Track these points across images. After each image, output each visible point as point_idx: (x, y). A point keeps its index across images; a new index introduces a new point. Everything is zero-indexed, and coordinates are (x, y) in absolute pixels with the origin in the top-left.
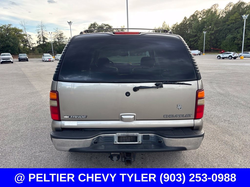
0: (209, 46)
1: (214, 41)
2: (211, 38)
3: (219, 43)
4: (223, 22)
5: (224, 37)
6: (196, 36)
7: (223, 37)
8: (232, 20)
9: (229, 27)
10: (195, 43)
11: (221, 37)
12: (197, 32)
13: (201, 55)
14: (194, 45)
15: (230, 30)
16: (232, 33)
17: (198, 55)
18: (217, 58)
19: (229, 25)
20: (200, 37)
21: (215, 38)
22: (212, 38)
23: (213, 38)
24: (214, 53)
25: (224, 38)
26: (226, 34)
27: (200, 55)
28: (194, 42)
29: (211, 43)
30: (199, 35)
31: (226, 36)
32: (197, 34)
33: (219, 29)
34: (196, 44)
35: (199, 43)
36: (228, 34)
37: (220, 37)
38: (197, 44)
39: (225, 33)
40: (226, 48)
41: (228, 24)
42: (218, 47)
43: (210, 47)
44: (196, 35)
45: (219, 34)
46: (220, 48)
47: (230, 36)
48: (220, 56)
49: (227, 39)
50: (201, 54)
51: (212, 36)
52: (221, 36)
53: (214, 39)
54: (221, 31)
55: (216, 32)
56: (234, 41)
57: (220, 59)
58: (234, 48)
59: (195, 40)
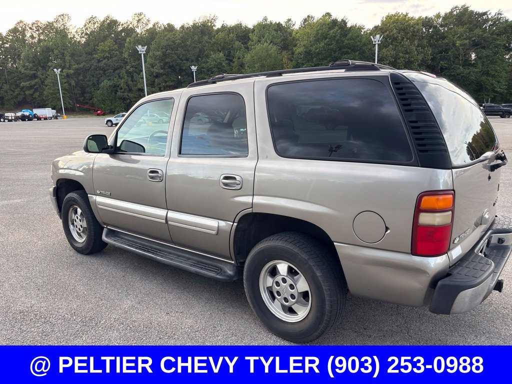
0: (69, 101)
1: (78, 91)
2: (70, 84)
3: (88, 95)
4: (86, 54)
5: (96, 82)
6: (34, 76)
7: (94, 83)
8: (103, 51)
9: (102, 64)
10: (34, 92)
11: (90, 83)
12: (35, 68)
13: (60, 119)
14: (34, 97)
15: (105, 71)
16: (109, 76)
17: (53, 118)
18: (107, 124)
19: (99, 61)
20: (45, 79)
21: (77, 84)
22: (72, 84)
23: (75, 85)
24: (83, 114)
25: (96, 85)
26: (99, 79)
27: (57, 119)
28: (33, 90)
29: (72, 93)
30: (41, 76)
31: (98, 83)
32: (35, 72)
33: (81, 66)
34: (38, 94)
35: (45, 93)
36: (102, 79)
37: (88, 83)
38: (41, 94)
39: (95, 76)
40: (104, 105)
41: (98, 59)
42: (87, 103)
43: (71, 102)
44: (34, 74)
45: (85, 77)
46: (93, 105)
47: (105, 83)
48: (110, 121)
49: (103, 88)
50: (59, 116)
51: (72, 80)
52: (90, 81)
53: (76, 87)
54: (87, 70)
55: (77, 73)
56: (116, 93)
57: (112, 126)
58: (119, 106)
59: (34, 85)
